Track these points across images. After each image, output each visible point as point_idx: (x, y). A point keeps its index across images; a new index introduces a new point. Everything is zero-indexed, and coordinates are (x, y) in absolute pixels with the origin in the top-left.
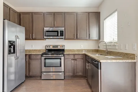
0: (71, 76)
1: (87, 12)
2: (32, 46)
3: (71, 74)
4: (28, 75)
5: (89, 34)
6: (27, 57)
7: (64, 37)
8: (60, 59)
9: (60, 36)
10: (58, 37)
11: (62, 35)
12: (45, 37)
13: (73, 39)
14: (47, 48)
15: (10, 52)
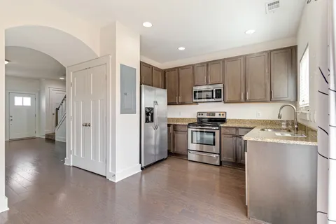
0: (233, 163)
1: (266, 52)
2: (180, 114)
3: (231, 159)
4: (172, 151)
5: (271, 92)
6: (171, 127)
7: (222, 99)
8: (214, 133)
9: (216, 98)
10: (213, 100)
11: (218, 95)
12: (194, 101)
13: (240, 102)
14: (199, 117)
15: (147, 121)
